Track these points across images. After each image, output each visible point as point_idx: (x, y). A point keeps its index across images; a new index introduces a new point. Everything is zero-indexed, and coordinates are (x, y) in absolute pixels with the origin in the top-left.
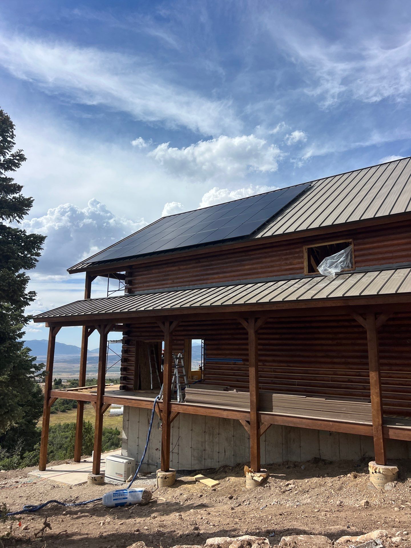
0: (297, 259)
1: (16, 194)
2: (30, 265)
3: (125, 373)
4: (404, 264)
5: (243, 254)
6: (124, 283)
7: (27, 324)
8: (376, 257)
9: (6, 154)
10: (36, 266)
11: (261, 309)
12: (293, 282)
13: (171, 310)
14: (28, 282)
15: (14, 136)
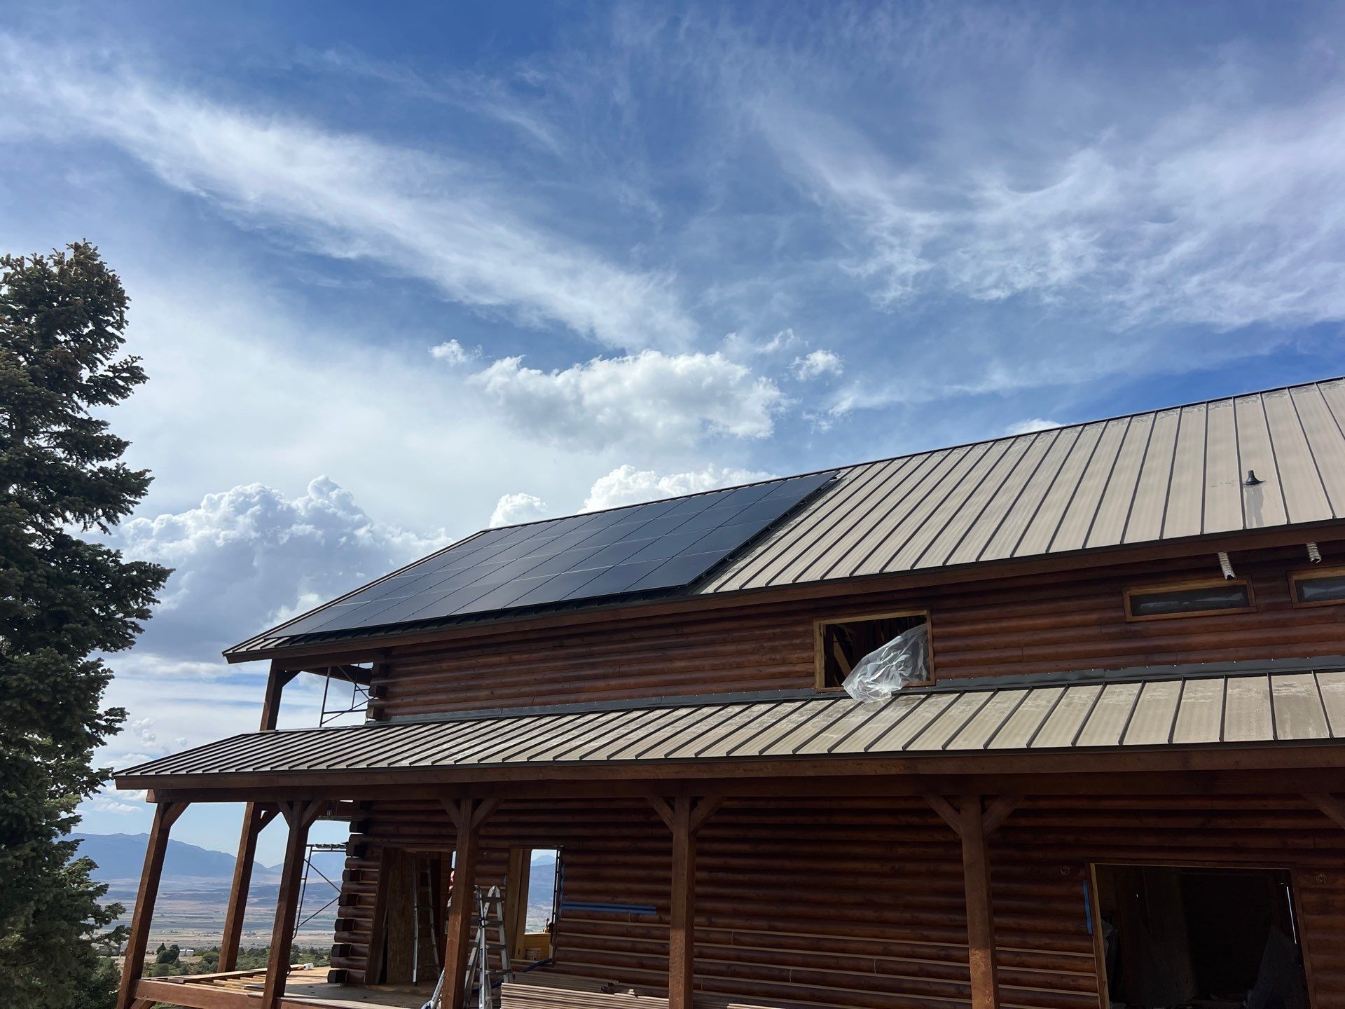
0: (798, 651)
1: (109, 460)
2: (118, 639)
3: (346, 934)
4: (1050, 676)
5: (672, 631)
6: (367, 692)
7: (95, 791)
8: (983, 655)
9: (98, 363)
10: (133, 643)
11: (706, 776)
12: (788, 707)
13: (479, 768)
14: (107, 683)
15: (125, 324)
